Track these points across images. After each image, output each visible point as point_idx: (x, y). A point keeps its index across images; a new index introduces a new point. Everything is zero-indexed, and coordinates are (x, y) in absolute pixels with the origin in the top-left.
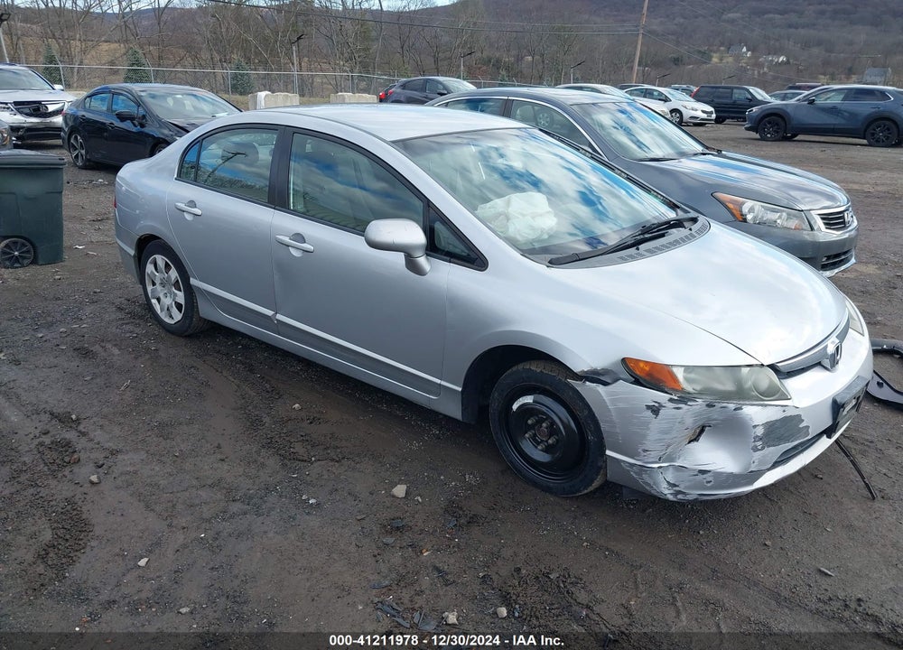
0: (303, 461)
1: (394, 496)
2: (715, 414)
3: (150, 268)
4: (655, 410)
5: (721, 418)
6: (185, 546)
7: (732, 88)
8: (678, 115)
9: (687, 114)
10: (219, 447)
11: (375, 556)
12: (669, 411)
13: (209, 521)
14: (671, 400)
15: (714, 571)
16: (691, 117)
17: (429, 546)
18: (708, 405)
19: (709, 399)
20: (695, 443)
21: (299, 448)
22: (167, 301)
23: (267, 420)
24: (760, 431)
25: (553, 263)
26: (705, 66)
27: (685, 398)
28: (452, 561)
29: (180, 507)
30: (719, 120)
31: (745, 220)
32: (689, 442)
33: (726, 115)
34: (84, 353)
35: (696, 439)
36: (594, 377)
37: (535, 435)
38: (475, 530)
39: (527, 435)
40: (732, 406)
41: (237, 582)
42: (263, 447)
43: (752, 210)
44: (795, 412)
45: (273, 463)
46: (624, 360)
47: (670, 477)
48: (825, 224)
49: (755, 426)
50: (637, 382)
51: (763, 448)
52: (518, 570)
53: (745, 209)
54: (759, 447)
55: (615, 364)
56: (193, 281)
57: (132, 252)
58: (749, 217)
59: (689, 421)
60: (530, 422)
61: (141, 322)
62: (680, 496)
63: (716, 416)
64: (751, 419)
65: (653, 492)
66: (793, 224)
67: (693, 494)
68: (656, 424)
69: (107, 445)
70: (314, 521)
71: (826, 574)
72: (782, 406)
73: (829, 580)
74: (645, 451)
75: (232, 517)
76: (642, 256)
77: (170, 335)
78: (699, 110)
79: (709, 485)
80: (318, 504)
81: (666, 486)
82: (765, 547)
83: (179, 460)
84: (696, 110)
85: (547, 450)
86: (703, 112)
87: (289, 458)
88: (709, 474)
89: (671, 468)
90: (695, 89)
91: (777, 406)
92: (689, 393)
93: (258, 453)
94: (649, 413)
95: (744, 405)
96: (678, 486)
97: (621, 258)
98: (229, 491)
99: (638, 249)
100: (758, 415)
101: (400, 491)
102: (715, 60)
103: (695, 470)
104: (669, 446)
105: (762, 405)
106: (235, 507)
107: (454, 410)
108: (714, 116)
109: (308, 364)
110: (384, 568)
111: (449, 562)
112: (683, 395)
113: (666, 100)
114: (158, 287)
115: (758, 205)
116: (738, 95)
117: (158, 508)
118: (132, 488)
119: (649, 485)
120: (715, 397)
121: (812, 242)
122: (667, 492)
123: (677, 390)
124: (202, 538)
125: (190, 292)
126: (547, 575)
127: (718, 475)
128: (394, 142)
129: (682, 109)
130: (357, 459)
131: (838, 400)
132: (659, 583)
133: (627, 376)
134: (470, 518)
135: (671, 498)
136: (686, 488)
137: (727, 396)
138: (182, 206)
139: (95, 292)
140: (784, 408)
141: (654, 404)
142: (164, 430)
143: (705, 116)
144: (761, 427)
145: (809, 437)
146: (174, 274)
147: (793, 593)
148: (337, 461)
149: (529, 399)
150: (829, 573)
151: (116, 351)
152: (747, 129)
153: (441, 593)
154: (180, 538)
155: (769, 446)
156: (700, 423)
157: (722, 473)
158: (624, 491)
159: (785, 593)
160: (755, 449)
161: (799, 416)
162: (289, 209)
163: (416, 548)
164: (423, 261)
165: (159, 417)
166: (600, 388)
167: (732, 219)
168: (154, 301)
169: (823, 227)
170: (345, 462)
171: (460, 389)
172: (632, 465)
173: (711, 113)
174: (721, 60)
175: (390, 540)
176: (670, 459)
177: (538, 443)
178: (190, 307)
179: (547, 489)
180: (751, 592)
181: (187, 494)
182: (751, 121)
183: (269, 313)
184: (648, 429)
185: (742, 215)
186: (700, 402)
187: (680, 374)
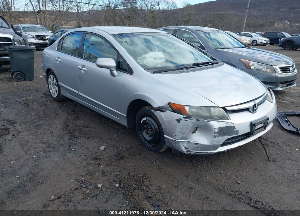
0: (76, 138)
1: (100, 150)
2: (200, 123)
3: (49, 79)
4: (179, 121)
5: (202, 125)
6: (27, 159)
7: (277, 33)
8: (256, 42)
9: (259, 41)
10: (52, 132)
11: (85, 166)
12: (183, 121)
13: (38, 153)
14: (184, 118)
15: (198, 179)
16: (260, 43)
17: (104, 165)
18: (197, 120)
19: (197, 118)
20: (194, 134)
21: (77, 134)
22: (54, 90)
23: (71, 126)
24: (217, 130)
25: (155, 72)
26: (272, 27)
27: (189, 117)
28: (109, 169)
29: (32, 148)
30: (271, 44)
31: (250, 69)
32: (192, 133)
33: (274, 42)
34: (27, 105)
35: (194, 132)
36: (161, 109)
37: (147, 131)
38: (122, 161)
39: (145, 131)
40: (206, 121)
41: (38, 170)
42: (66, 133)
43: (253, 65)
44: (233, 125)
45: (67, 137)
46: (169, 103)
47: (185, 145)
48: (281, 70)
49: (215, 128)
50: (174, 111)
51: (218, 137)
52: (129, 173)
53: (250, 65)
54: (217, 136)
55: (166, 105)
56: (59, 83)
57: (45, 75)
58: (252, 67)
59: (190, 125)
60: (145, 126)
61: (48, 97)
62: (189, 152)
63: (200, 124)
64: (213, 126)
65: (180, 150)
66: (268, 70)
67: (193, 152)
68: (179, 126)
69: (19, 130)
70: (70, 155)
71: (239, 183)
72: (226, 122)
73: (239, 185)
74: (176, 135)
75: (46, 152)
76: (188, 72)
77: (54, 101)
78: (264, 40)
79: (199, 149)
80: (75, 150)
81: (184, 148)
82: (221, 173)
83: (38, 135)
84: (262, 40)
85: (151, 136)
86: (265, 41)
87: (72, 136)
88: (198, 145)
89: (186, 142)
90: (263, 33)
91: (224, 122)
92: (191, 115)
93: (64, 135)
94: (177, 122)
95: (210, 120)
96: (188, 149)
97: (179, 72)
98: (49, 144)
99: (187, 70)
100: (216, 125)
101: (102, 148)
102: (276, 25)
103: (194, 143)
104: (184, 134)
105: (218, 121)
106: (48, 149)
107: (125, 123)
108: (269, 42)
109: (92, 111)
110: (86, 170)
111: (108, 170)
112: (188, 116)
113: (252, 37)
114: (52, 86)
115: (256, 64)
116: (279, 35)
117: (25, 148)
118: (20, 142)
119: (178, 147)
120: (199, 117)
121: (275, 77)
122: (185, 151)
123: (186, 114)
124: (34, 157)
125: (59, 87)
126: (138, 175)
127: (201, 145)
128: (112, 35)
129: (257, 40)
130: (94, 138)
131: (252, 123)
132: (176, 181)
133: (170, 109)
134: (121, 157)
135: (186, 153)
136: (191, 149)
137: (205, 117)
138: (56, 58)
139: (39, 89)
140: (227, 123)
141: (178, 119)
142: (38, 127)
143: (265, 42)
144: (217, 129)
145: (239, 135)
146: (55, 81)
147: (223, 188)
148: (87, 139)
149: (145, 119)
150: (240, 183)
151: (36, 105)
152: (279, 46)
153: (100, 178)
154: (27, 156)
155: (221, 136)
156: (195, 126)
157: (203, 145)
158: (172, 150)
159: (220, 188)
160: (215, 137)
161: (234, 126)
162: (83, 58)
163: (99, 165)
164: (115, 72)
165: (39, 123)
166: (161, 113)
167: (246, 68)
168: (51, 90)
169: (280, 72)
170: (90, 139)
171: (126, 116)
172: (172, 140)
173: (268, 41)
174: (278, 25)
175: (92, 162)
176: (185, 139)
177: (148, 134)
178: (59, 92)
179: (151, 150)
180: (208, 186)
181: (36, 145)
182: (280, 43)
183: (77, 92)
184: (176, 127)
185: (249, 67)
186: (194, 119)
187: (187, 108)
